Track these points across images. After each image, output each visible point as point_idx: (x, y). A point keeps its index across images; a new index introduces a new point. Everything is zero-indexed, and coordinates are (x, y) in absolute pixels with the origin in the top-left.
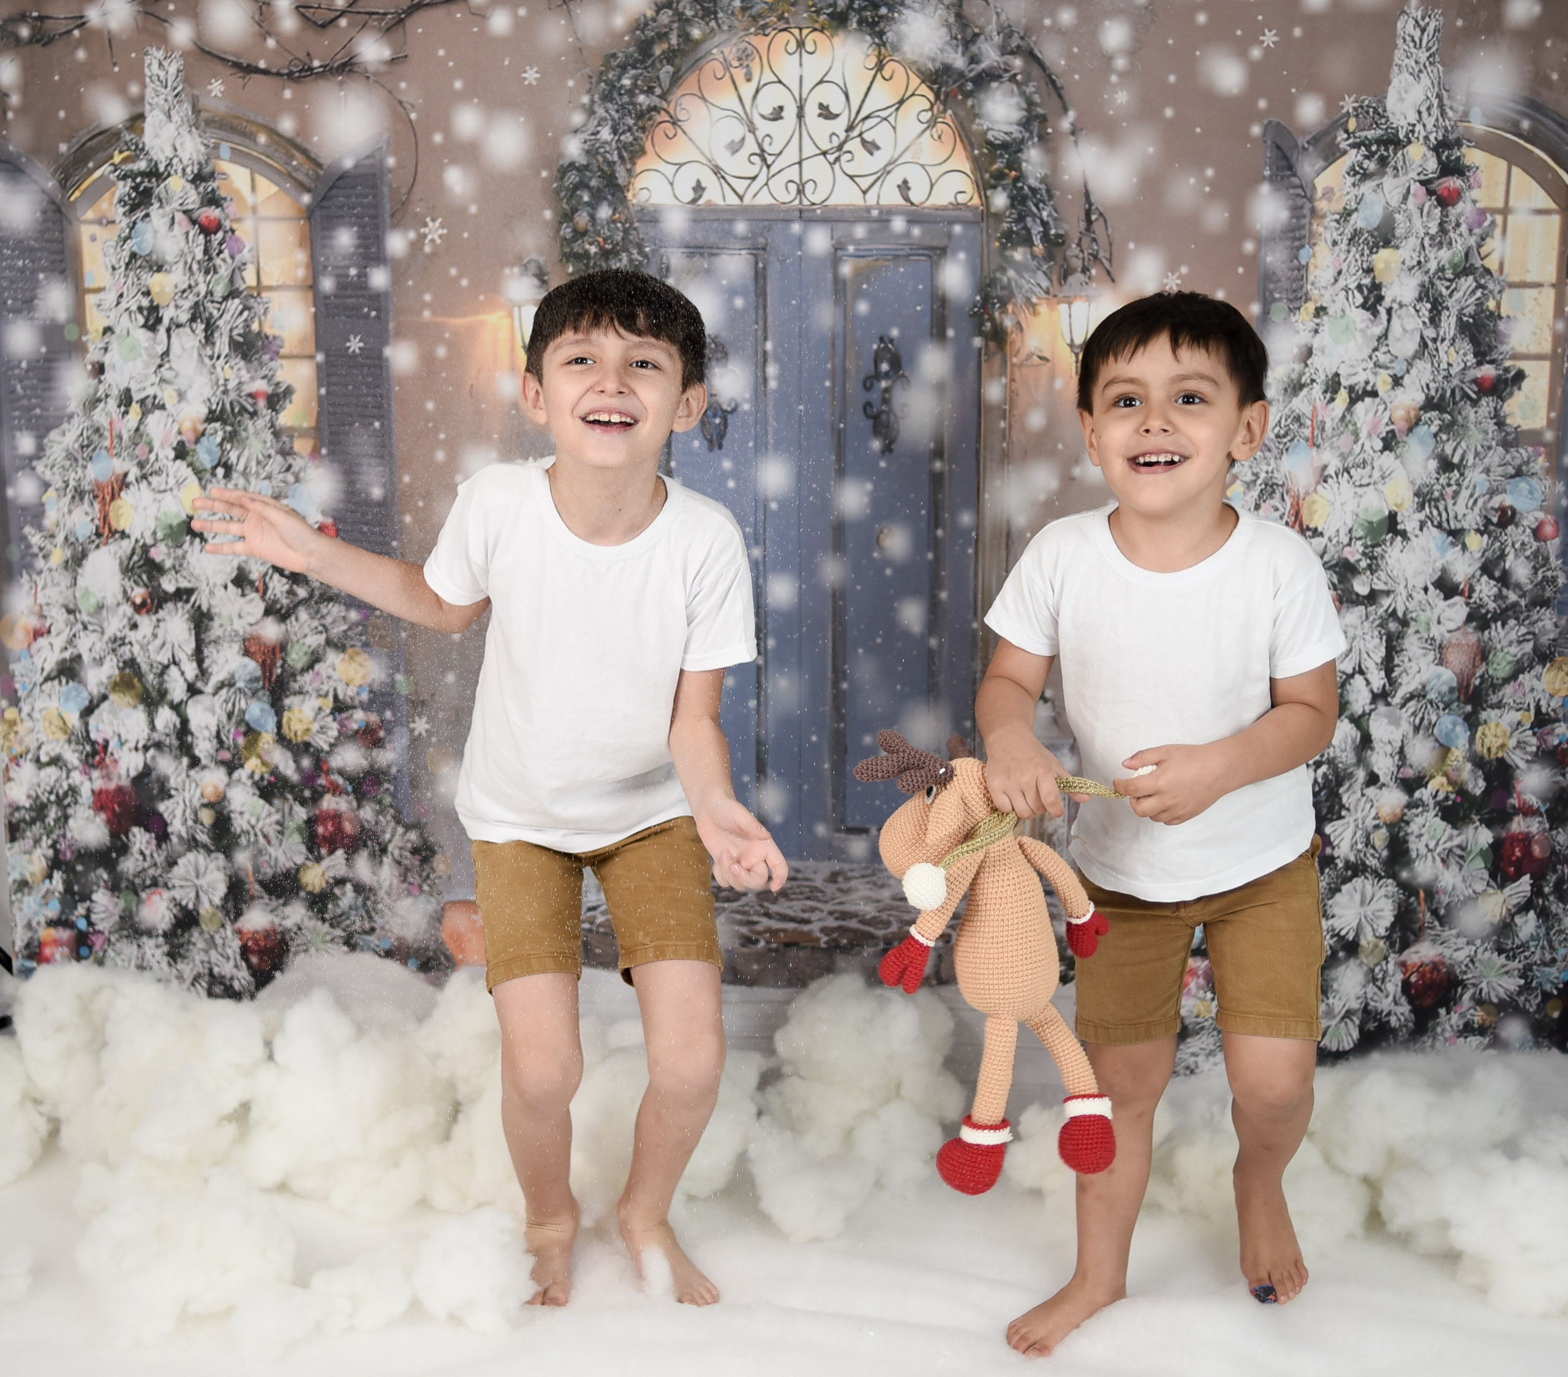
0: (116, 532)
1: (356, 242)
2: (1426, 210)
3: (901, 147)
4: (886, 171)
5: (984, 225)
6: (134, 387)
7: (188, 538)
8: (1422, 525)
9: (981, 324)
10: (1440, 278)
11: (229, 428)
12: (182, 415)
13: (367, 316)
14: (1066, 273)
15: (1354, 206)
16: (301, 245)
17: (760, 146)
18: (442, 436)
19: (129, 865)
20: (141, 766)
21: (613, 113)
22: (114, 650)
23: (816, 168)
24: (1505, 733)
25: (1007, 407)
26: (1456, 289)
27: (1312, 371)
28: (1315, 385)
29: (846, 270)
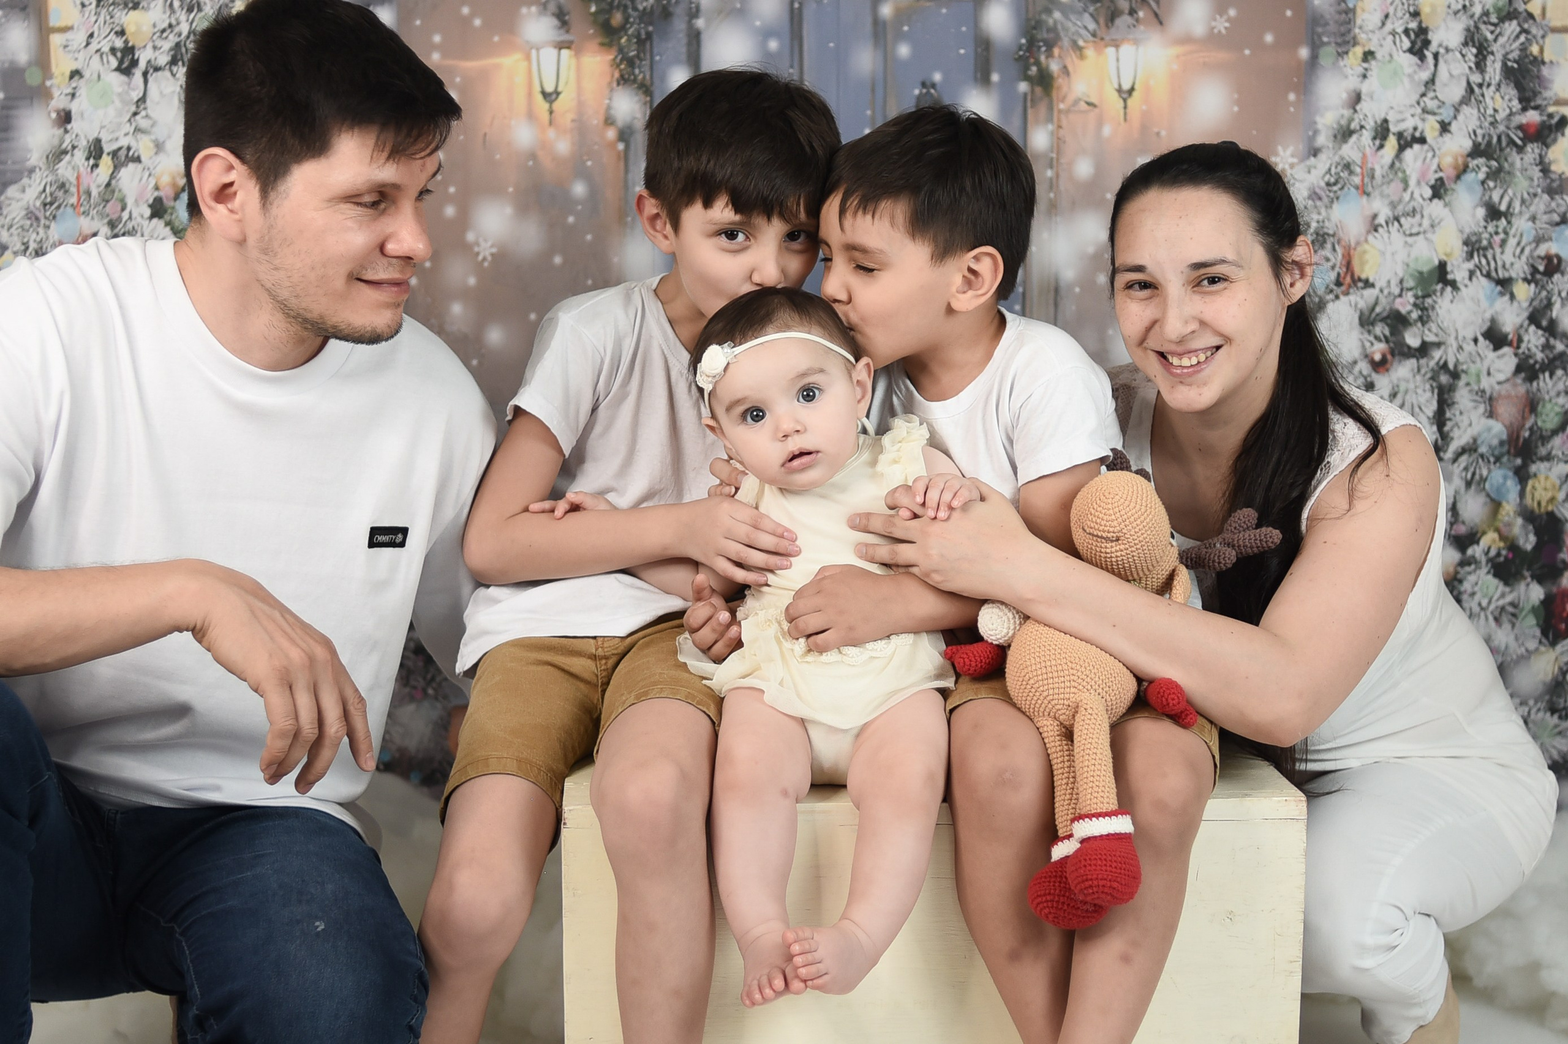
6: (105, 137)
8: (1472, 274)
9: (1027, 68)
10: (1485, 23)
12: (157, 169)
14: (1113, 16)
18: (452, 190)
24: (1554, 486)
25: (1054, 155)
26: (1500, 34)
27: (1361, 117)
28: (1364, 131)
29: (886, 10)
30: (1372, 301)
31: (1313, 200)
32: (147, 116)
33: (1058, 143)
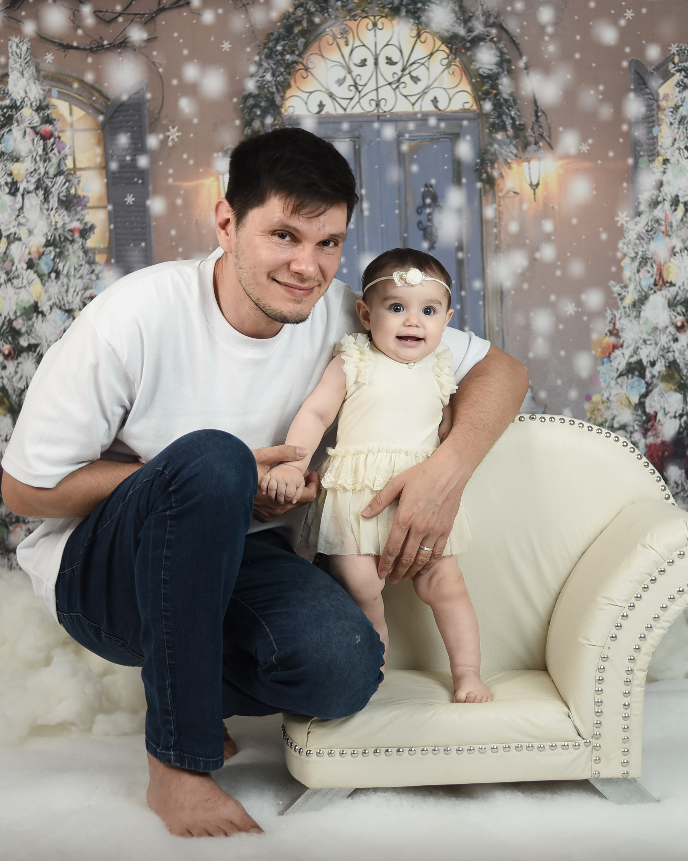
1: (130, 141)
3: (432, 79)
4: (424, 93)
5: (479, 120)
6: (3, 228)
7: (35, 315)
9: (480, 175)
11: (58, 250)
12: (31, 244)
13: (137, 183)
14: (526, 146)
15: (680, 103)
16: (98, 144)
17: (355, 81)
18: (180, 250)
21: (273, 65)
23: (386, 92)
25: (497, 221)
27: (664, 194)
28: (665, 202)
29: (405, 147)
30: (674, 293)
31: (639, 240)
32: (24, 217)
33: (499, 214)
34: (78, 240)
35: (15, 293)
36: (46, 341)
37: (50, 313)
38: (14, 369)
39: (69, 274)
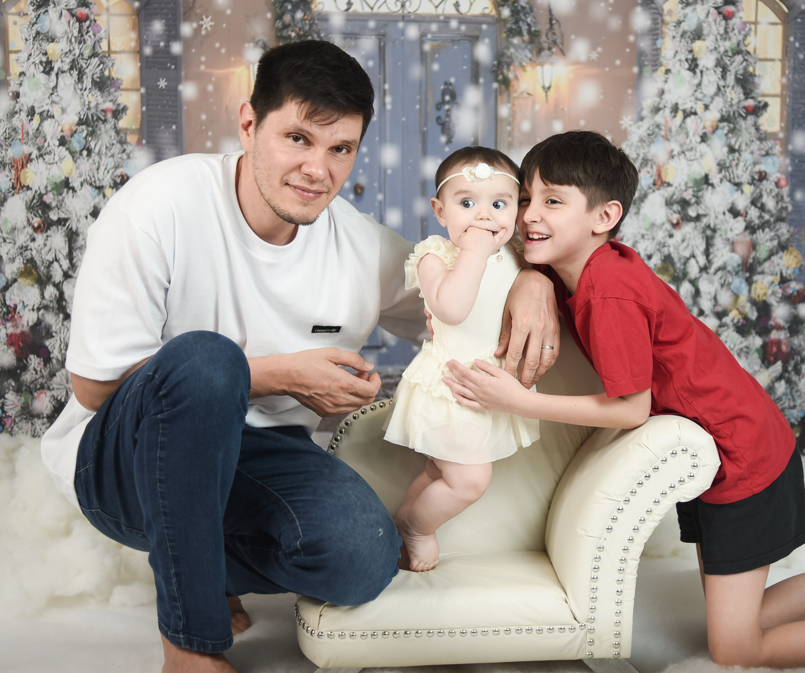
0: (24, 186)
1: (163, 28)
2: (718, 21)
5: (498, 25)
6: (36, 105)
7: (65, 190)
8: (721, 180)
9: (497, 76)
10: (726, 56)
11: (90, 129)
12: (63, 122)
13: (170, 68)
14: (540, 51)
15: (683, 19)
16: (133, 29)
18: (210, 134)
19: (27, 377)
20: (35, 319)
22: (21, 254)
24: (766, 287)
25: (511, 119)
26: (734, 62)
27: (665, 102)
28: (667, 108)
29: (427, 47)
30: (671, 193)
31: (641, 142)
32: (58, 95)
33: (513, 114)
34: (111, 120)
35: (47, 168)
36: (76, 216)
37: (80, 190)
38: (43, 242)
39: (101, 152)
